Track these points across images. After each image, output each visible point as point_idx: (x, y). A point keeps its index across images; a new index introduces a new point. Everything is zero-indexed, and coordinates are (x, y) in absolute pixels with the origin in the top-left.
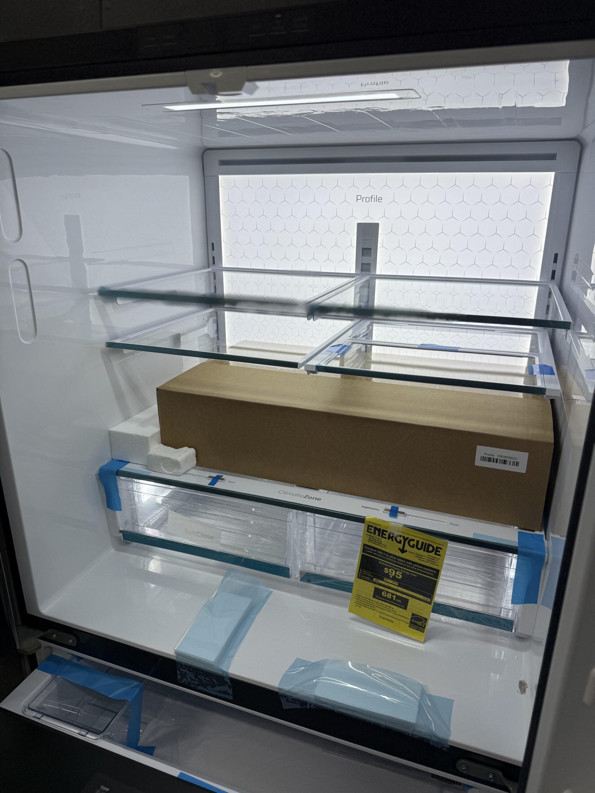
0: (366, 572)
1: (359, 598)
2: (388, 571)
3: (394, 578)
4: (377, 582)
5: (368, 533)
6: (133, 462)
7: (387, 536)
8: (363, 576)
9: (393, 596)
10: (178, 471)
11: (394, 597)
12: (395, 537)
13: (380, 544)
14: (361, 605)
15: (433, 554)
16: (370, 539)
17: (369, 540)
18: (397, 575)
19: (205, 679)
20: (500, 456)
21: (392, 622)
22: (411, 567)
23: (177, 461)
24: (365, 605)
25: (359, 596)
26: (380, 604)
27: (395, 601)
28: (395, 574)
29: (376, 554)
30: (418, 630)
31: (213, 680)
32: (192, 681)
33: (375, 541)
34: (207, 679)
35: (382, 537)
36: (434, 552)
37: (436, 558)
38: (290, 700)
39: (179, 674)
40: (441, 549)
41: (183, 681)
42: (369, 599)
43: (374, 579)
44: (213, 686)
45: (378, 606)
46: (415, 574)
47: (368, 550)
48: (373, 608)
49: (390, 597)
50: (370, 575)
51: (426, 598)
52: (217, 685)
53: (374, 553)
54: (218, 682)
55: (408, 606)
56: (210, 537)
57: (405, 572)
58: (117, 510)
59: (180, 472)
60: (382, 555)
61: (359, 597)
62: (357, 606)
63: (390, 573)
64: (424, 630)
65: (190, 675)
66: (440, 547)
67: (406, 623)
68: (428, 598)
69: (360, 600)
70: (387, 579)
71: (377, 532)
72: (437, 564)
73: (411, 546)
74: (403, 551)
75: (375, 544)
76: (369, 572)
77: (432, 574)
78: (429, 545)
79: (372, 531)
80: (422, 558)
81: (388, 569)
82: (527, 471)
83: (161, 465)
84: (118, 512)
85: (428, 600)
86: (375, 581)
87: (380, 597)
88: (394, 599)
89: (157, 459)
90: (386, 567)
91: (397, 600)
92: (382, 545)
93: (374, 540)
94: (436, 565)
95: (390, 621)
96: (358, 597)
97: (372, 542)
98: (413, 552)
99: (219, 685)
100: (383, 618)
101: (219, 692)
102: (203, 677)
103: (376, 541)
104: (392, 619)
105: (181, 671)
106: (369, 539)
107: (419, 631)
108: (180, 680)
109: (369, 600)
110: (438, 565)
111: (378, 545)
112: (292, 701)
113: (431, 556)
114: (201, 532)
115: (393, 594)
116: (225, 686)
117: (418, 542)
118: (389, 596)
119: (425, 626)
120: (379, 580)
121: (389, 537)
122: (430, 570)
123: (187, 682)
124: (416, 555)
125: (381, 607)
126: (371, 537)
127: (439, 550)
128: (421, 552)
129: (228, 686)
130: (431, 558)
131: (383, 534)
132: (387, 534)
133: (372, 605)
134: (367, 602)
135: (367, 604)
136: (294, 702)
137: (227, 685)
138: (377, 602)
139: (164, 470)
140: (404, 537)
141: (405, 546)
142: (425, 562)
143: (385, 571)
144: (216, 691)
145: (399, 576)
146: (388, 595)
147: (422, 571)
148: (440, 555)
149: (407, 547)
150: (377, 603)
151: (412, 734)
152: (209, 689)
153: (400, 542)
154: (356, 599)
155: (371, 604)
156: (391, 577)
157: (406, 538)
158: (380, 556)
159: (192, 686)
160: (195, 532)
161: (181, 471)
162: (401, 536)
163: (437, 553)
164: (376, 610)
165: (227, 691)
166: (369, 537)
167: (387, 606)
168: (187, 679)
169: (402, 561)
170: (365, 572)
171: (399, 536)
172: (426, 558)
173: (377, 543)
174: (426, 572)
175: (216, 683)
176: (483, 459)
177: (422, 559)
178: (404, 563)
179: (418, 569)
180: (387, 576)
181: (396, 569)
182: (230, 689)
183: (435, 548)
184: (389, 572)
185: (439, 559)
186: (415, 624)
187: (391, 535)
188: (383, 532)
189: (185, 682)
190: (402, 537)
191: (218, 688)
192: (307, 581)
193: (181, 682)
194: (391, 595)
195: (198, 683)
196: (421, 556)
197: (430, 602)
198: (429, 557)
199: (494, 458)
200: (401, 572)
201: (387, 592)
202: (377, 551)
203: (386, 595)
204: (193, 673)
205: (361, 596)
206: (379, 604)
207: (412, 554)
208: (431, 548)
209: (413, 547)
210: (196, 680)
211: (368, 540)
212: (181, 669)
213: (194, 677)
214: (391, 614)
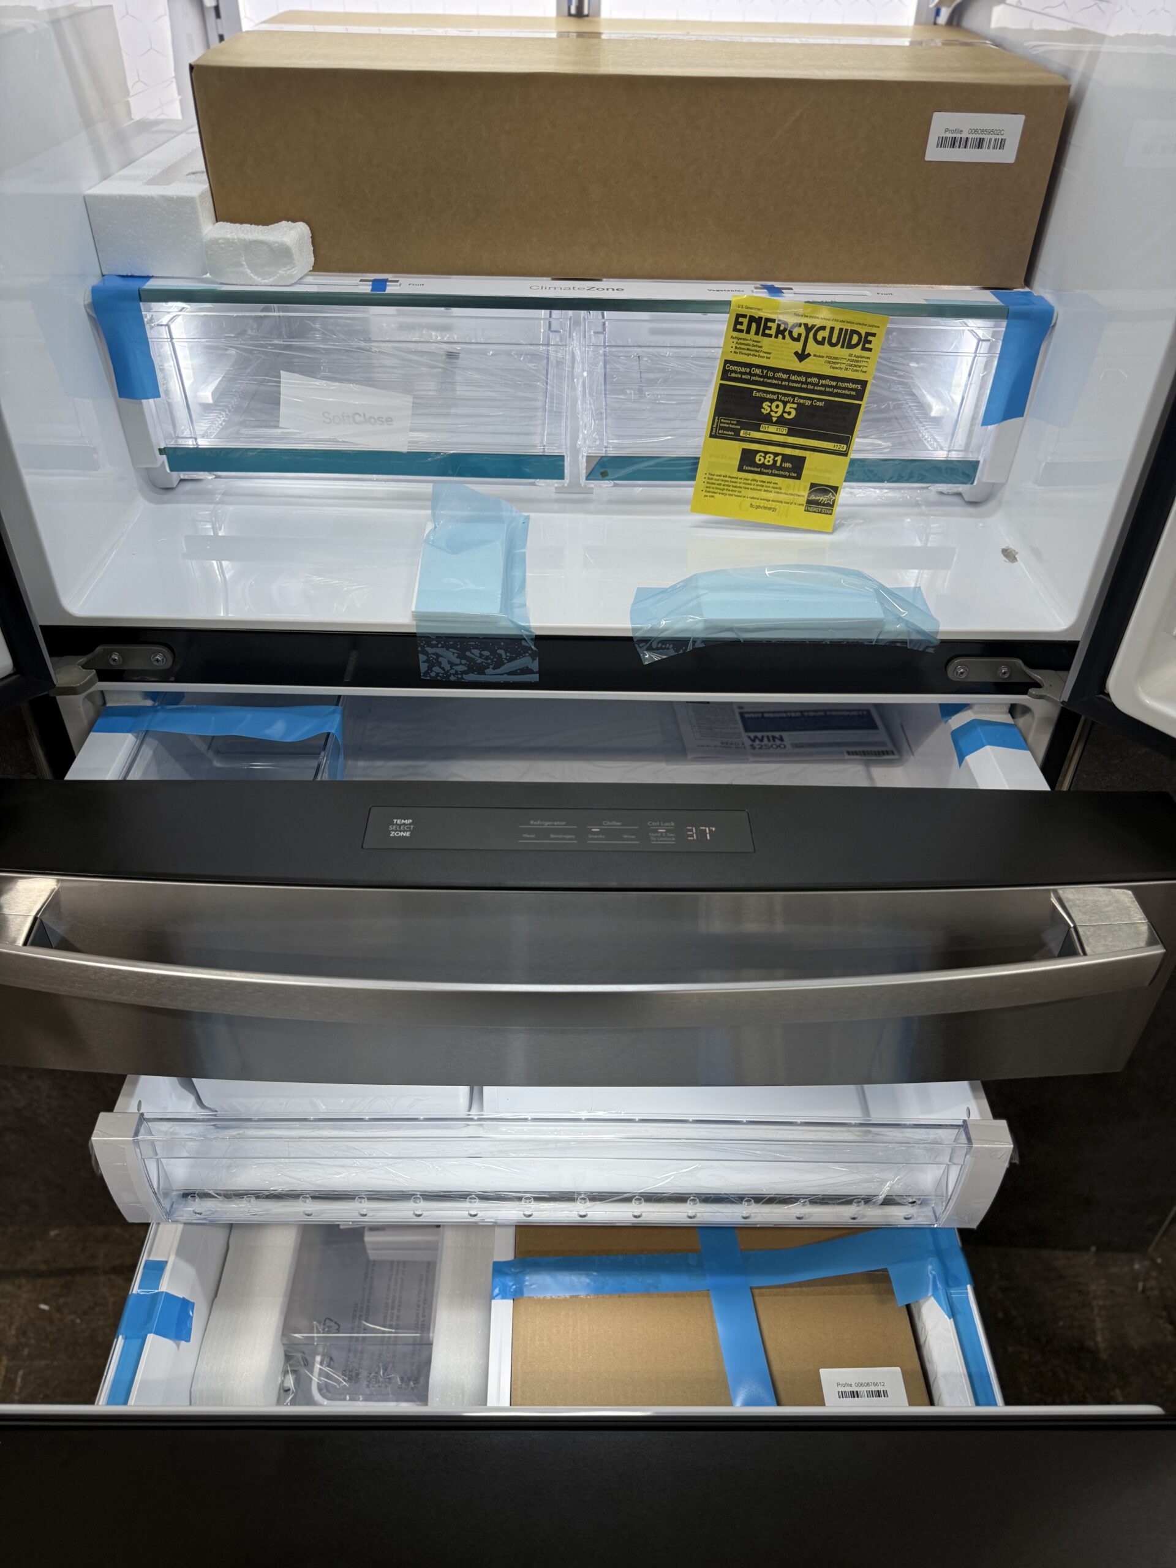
0: (727, 421)
1: (712, 479)
2: (770, 407)
3: (781, 421)
4: (748, 436)
5: (736, 334)
6: (160, 275)
7: (773, 332)
8: (720, 432)
9: (776, 459)
10: (288, 272)
11: (779, 459)
12: (788, 329)
13: (758, 351)
14: (715, 493)
15: (857, 351)
16: (738, 346)
17: (738, 350)
18: (786, 412)
19: (481, 656)
20: (973, 131)
21: (774, 510)
22: (816, 388)
23: (285, 245)
24: (723, 490)
25: (711, 475)
26: (752, 480)
27: (781, 468)
28: (784, 412)
29: (747, 377)
30: (820, 513)
31: (499, 651)
32: (451, 669)
33: (748, 347)
34: (486, 653)
35: (764, 335)
36: (860, 346)
37: (862, 357)
38: (654, 647)
39: (424, 662)
40: (874, 335)
41: (433, 674)
42: (730, 477)
43: (742, 433)
44: (499, 664)
45: (748, 486)
46: (820, 400)
47: (732, 372)
48: (736, 493)
49: (771, 462)
50: (733, 426)
51: (839, 445)
52: (506, 661)
53: (743, 377)
54: (508, 654)
55: (805, 472)
56: (384, 420)
57: (802, 401)
58: (147, 398)
59: (294, 273)
60: (760, 376)
61: (711, 477)
62: (707, 496)
63: (773, 411)
64: (832, 510)
65: (449, 656)
66: (873, 330)
67: (799, 505)
68: (842, 445)
69: (713, 484)
70: (767, 426)
71: (754, 325)
72: (865, 369)
73: (818, 343)
74: (802, 356)
75: (748, 355)
76: (733, 420)
77: (854, 393)
78: (854, 332)
79: (744, 327)
80: (838, 363)
81: (770, 404)
82: (1018, 157)
83: (244, 263)
84: (151, 401)
85: (841, 449)
86: (744, 436)
87: (751, 467)
88: (778, 464)
89: (231, 249)
90: (766, 401)
91: (783, 465)
92: (762, 354)
93: (746, 347)
94: (863, 372)
95: (770, 509)
96: (709, 478)
97: (743, 351)
98: (821, 355)
99: (510, 660)
100: (758, 507)
101: (509, 674)
102: (476, 652)
103: (751, 348)
104: (773, 505)
105: (426, 654)
106: (736, 348)
107: (824, 513)
108: (426, 673)
109: (729, 479)
110: (865, 372)
111: (753, 355)
112: (660, 645)
113: (855, 356)
114: (361, 413)
115: (776, 455)
116: (523, 657)
117: (832, 329)
118: (769, 461)
119: (834, 501)
120: (752, 432)
121: (780, 332)
122: (851, 385)
123: (441, 675)
124: (827, 359)
125: (752, 487)
126: (740, 341)
127: (870, 338)
128: (838, 351)
129: (530, 655)
130: (855, 358)
131: (766, 327)
132: (774, 326)
133: (735, 487)
134: (727, 483)
135: (726, 487)
136: (664, 646)
137: (527, 654)
138: (746, 479)
139: (252, 275)
140: (806, 325)
141: (808, 344)
142: (843, 371)
143: (763, 410)
144: (502, 674)
145: (789, 413)
146: (768, 459)
147: (836, 391)
148: (870, 350)
149: (812, 347)
150: (745, 481)
151: (877, 640)
152: (489, 676)
153: (798, 339)
154: (706, 482)
155: (733, 486)
156: (774, 419)
157: (809, 326)
158: (757, 378)
159: (452, 678)
160: (348, 416)
161: (296, 271)
162: (800, 325)
163: (867, 346)
164: (743, 494)
165: (527, 667)
166: (737, 343)
167: (765, 482)
168: (441, 668)
169: (799, 379)
170: (725, 422)
171: (796, 326)
172: (844, 361)
173: (752, 353)
174: (843, 392)
175: (504, 656)
176: (942, 143)
177: (838, 366)
178: (803, 383)
179: (827, 389)
180: (768, 419)
181: (786, 399)
182: (534, 660)
183: (863, 336)
184: (771, 411)
185: (869, 358)
186: (817, 503)
187: (782, 328)
188: (766, 324)
189: (437, 674)
190: (803, 326)
191: (508, 667)
192: (600, 477)
193: (428, 678)
194: (772, 457)
195: (466, 668)
196: (836, 358)
197: (845, 451)
198: (850, 358)
199: (961, 138)
200: (795, 403)
201: (766, 453)
202: (750, 371)
203: (762, 459)
204: (455, 651)
205: (714, 475)
206: (749, 482)
207: (820, 358)
208: (855, 339)
209: (821, 343)
210: (461, 664)
211: (733, 350)
212: (428, 649)
213: (457, 657)
214: (771, 496)
